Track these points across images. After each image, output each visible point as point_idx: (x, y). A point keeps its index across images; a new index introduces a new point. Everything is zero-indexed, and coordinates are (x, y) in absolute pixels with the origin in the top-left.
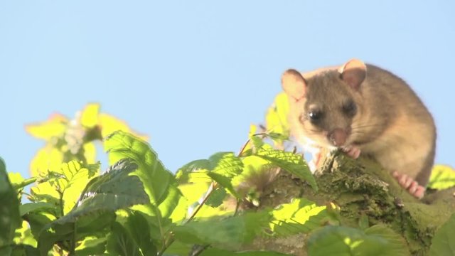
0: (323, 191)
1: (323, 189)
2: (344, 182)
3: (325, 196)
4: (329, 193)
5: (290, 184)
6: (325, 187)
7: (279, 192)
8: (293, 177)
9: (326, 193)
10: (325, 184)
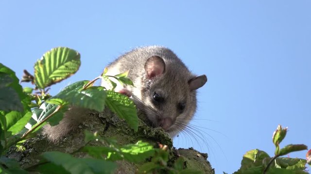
0: (123, 132)
1: (124, 130)
2: (143, 129)
3: (125, 136)
4: (128, 134)
5: (96, 121)
6: (127, 129)
7: (86, 125)
8: (100, 116)
9: (126, 134)
10: (127, 127)
